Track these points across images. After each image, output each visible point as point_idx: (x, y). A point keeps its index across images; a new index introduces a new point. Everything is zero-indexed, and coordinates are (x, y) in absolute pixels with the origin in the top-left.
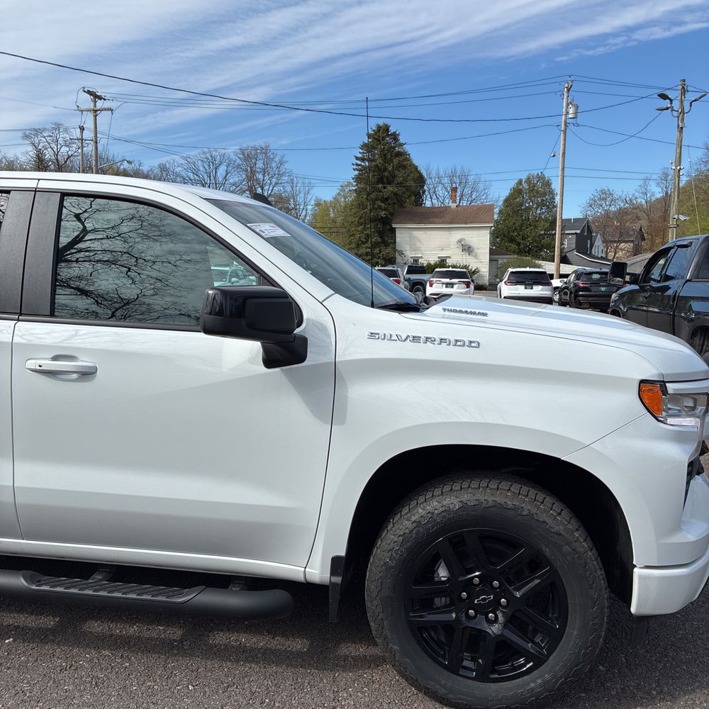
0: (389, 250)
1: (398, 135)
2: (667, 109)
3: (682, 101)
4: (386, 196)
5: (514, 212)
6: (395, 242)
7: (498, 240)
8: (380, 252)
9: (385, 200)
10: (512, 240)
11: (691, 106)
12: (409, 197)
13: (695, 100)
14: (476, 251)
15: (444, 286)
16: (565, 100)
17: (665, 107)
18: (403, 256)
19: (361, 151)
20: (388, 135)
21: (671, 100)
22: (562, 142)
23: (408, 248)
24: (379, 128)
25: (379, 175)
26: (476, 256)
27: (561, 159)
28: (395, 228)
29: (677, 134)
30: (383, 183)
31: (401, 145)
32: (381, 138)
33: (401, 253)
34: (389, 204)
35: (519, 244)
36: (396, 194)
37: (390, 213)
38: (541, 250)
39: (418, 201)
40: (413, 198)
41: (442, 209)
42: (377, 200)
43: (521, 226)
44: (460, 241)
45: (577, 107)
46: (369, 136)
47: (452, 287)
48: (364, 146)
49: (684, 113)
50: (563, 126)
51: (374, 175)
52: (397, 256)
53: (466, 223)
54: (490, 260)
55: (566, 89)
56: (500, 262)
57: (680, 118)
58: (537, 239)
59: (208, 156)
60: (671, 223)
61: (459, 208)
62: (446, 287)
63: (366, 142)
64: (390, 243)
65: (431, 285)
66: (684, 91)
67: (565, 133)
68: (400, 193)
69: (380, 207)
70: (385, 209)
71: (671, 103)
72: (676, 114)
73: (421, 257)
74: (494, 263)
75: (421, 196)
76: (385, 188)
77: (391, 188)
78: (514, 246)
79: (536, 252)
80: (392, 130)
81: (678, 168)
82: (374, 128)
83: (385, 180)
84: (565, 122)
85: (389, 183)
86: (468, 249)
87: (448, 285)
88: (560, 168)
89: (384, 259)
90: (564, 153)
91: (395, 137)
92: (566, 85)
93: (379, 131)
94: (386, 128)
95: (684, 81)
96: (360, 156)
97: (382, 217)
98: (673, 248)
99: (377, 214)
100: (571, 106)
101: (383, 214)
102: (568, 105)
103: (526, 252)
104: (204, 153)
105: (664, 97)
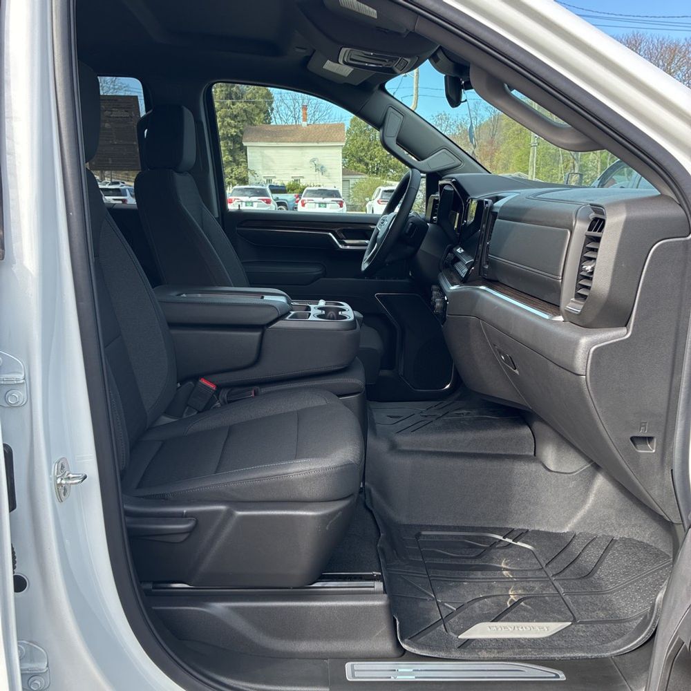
0: (241, 169)
4: (235, 113)
5: (361, 132)
6: (247, 162)
7: (347, 160)
8: (232, 171)
9: (234, 117)
10: (360, 161)
12: (258, 114)
14: (329, 171)
15: (317, 205)
18: (256, 175)
23: (260, 168)
25: (227, 90)
26: (329, 176)
27: (415, 80)
28: (246, 147)
30: (231, 98)
33: (254, 173)
34: (239, 122)
35: (367, 164)
36: (245, 111)
37: (241, 131)
38: (388, 170)
39: (267, 120)
40: (262, 116)
41: (292, 128)
42: (226, 116)
43: (369, 146)
44: (313, 161)
51: (222, 91)
52: (250, 175)
53: (318, 142)
54: (343, 181)
56: (352, 182)
58: (384, 159)
60: (532, 141)
61: (310, 127)
62: (320, 206)
64: (242, 162)
65: (303, 205)
68: (249, 110)
69: (229, 124)
70: (235, 127)
73: (275, 177)
74: (346, 183)
75: (269, 114)
76: (233, 104)
77: (240, 105)
78: (362, 166)
79: (384, 172)
83: (233, 97)
85: (238, 98)
86: (321, 169)
87: (320, 204)
88: (415, 87)
89: (236, 179)
97: (232, 135)
99: (227, 132)
101: (233, 131)
103: (374, 172)
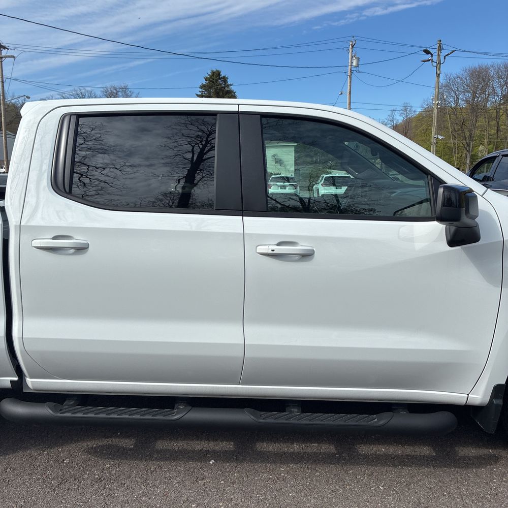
1: (227, 78)
2: (429, 60)
3: (439, 55)
11: (445, 59)
13: (448, 55)
14: (285, 163)
15: (279, 188)
16: (350, 54)
17: (427, 59)
19: (201, 90)
20: (220, 79)
21: (432, 55)
22: (349, 84)
24: (213, 73)
26: (285, 167)
27: (348, 96)
29: (436, 78)
31: (228, 86)
32: (215, 81)
44: (274, 156)
45: (358, 59)
46: (206, 79)
47: (285, 189)
48: (202, 87)
49: (440, 64)
50: (349, 72)
54: (295, 169)
55: (351, 46)
57: (438, 67)
59: (79, 92)
60: (432, 141)
62: (281, 188)
63: (204, 83)
66: (440, 49)
67: (351, 78)
71: (432, 57)
72: (435, 64)
80: (222, 74)
81: (437, 102)
82: (209, 73)
84: (351, 69)
86: (279, 162)
88: (348, 103)
90: (350, 92)
91: (225, 80)
92: (351, 43)
93: (213, 75)
94: (219, 73)
95: (440, 41)
96: (200, 93)
98: (498, 156)
100: (354, 58)
102: (352, 57)
104: (76, 91)
105: (427, 52)
